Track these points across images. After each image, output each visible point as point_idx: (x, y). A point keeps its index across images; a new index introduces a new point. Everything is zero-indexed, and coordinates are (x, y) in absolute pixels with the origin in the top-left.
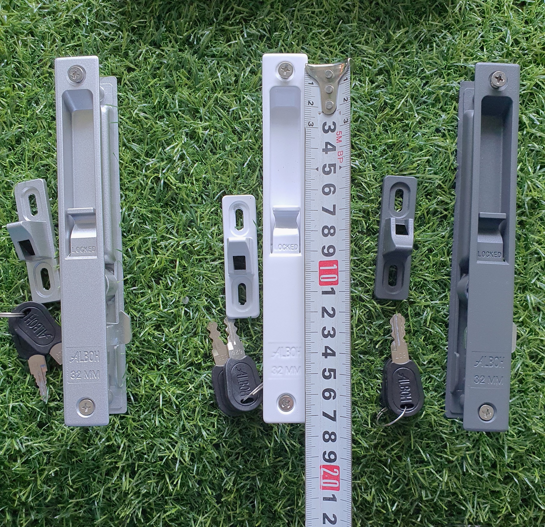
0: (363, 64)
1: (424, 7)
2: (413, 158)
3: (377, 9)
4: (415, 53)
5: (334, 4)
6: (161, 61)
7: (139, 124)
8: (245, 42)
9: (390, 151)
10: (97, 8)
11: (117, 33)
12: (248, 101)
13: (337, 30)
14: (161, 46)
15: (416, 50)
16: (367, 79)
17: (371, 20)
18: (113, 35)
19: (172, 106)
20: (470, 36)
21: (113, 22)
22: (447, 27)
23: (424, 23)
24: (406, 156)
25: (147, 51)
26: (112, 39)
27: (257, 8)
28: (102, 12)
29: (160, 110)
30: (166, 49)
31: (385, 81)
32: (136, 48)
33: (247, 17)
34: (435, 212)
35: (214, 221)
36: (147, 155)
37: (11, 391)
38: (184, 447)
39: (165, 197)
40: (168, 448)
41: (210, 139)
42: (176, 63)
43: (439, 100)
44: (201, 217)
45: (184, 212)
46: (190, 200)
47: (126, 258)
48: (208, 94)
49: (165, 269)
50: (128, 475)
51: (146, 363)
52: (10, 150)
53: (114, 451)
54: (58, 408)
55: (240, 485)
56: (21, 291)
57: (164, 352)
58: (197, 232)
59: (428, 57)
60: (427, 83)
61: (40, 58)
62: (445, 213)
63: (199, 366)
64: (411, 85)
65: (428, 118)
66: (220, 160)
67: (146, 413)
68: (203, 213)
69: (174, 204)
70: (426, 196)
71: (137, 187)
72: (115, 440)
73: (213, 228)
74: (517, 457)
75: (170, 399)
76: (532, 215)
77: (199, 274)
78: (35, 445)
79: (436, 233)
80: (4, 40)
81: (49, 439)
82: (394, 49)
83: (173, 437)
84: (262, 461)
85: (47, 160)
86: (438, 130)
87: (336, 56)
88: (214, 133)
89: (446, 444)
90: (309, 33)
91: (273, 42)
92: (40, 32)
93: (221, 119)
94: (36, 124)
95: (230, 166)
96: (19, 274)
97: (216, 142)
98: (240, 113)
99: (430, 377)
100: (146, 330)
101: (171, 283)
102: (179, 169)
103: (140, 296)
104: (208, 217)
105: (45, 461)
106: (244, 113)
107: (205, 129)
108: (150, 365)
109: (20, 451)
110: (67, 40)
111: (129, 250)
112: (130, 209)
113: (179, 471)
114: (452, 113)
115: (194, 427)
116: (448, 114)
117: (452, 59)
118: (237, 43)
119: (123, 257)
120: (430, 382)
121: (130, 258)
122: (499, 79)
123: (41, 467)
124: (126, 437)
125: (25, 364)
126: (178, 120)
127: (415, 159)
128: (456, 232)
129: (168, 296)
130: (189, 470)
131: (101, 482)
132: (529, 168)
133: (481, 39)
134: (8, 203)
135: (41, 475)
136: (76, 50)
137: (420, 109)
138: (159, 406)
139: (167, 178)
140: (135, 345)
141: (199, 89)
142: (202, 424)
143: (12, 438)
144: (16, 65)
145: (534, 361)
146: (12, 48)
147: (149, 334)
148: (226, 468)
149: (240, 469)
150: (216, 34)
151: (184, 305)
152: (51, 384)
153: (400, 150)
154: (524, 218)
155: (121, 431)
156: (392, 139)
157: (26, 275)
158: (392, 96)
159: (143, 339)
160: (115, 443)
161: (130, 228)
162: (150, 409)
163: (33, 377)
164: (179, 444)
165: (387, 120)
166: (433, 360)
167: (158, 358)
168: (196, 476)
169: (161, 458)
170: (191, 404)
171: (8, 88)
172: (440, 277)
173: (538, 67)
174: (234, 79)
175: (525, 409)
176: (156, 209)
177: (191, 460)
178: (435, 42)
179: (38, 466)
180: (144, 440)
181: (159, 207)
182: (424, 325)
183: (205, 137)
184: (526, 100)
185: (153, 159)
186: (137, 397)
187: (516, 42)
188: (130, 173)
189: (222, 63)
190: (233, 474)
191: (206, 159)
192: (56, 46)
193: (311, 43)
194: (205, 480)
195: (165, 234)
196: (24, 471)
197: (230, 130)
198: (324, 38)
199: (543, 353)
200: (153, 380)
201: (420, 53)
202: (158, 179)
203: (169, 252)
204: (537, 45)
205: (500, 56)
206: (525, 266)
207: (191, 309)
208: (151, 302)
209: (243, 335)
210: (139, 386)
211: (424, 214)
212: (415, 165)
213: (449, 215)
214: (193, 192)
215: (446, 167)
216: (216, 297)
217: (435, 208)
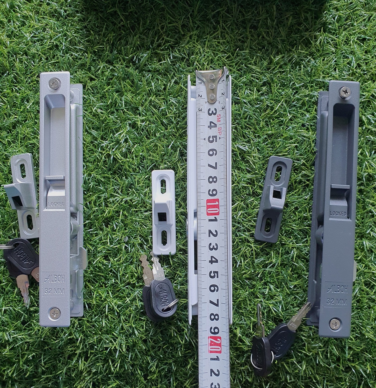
0: (252, 78)
1: (296, 41)
2: (286, 144)
3: (263, 41)
4: (288, 72)
5: (233, 37)
6: (113, 74)
7: (97, 117)
8: (171, 62)
9: (270, 139)
10: (70, 37)
11: (84, 54)
12: (172, 102)
13: (235, 55)
14: (114, 64)
15: (290, 69)
16: (255, 89)
17: (259, 48)
18: (81, 56)
19: (120, 105)
20: (327, 61)
21: (81, 47)
22: (311, 54)
23: (295, 51)
24: (281, 143)
25: (104, 67)
26: (80, 59)
27: (180, 39)
28: (74, 40)
29: (112, 107)
30: (117, 66)
31: (267, 90)
32: (97, 64)
33: (174, 45)
34: (300, 182)
35: (147, 184)
36: (102, 138)
37: (4, 299)
38: (122, 341)
39: (114, 167)
40: (111, 342)
41: (146, 128)
42: (123, 76)
43: (305, 104)
44: (138, 182)
45: (126, 178)
46: (131, 170)
47: (86, 209)
48: (145, 97)
49: (112, 217)
50: (83, 359)
51: (97, 282)
52: (8, 133)
53: (74, 342)
54: (37, 311)
55: (161, 368)
56: (13, 230)
57: (110, 275)
58: (135, 192)
59: (298, 75)
60: (297, 92)
61: (31, 71)
62: (308, 183)
63: (134, 286)
64: (285, 93)
65: (297, 117)
66: (152, 143)
67: (97, 317)
68: (140, 179)
69: (120, 172)
70: (294, 170)
71: (95, 160)
72: (75, 335)
73: (146, 190)
74: (354, 354)
75: (113, 308)
76: (368, 185)
77: (136, 221)
78: (19, 337)
79: (301, 196)
80: (7, 58)
81: (29, 333)
82: (274, 69)
83: (115, 334)
84: (177, 352)
85: (34, 140)
86: (303, 125)
87: (234, 73)
88: (148, 124)
89: (305, 344)
90: (215, 56)
91: (191, 62)
92: (32, 53)
93: (153, 115)
94: (26, 115)
95: (159, 148)
96: (12, 218)
97: (150, 131)
98: (167, 111)
99: (295, 297)
100: (98, 259)
101: (116, 227)
102: (124, 148)
103: (94, 235)
104: (143, 182)
105: (26, 348)
106: (170, 111)
107: (143, 121)
108: (100, 284)
109: (8, 341)
110: (49, 59)
111: (88, 203)
112: (90, 175)
113: (119, 357)
114: (314, 113)
115: (129, 328)
116: (311, 114)
117: (314, 76)
118: (166, 63)
119: (84, 208)
120: (295, 300)
121: (89, 209)
122: (346, 92)
123: (23, 352)
124: (82, 332)
125: (15, 280)
126: (124, 115)
127: (287, 145)
128: (315, 196)
129: (113, 236)
130: (126, 357)
131: (64, 364)
132: (367, 153)
133: (335, 63)
134: (6, 169)
135: (22, 358)
136: (55, 65)
137: (291, 111)
138: (106, 312)
139: (115, 154)
140: (90, 270)
141: (139, 94)
142: (135, 326)
143: (4, 332)
144: (15, 75)
145: (367, 288)
146: (12, 64)
147: (100, 262)
148: (152, 357)
149: (161, 357)
150: (152, 56)
151: (124, 242)
152: (32, 295)
153: (277, 139)
154: (362, 187)
155: (79, 329)
156: (271, 130)
157: (17, 219)
158: (272, 101)
159: (95, 265)
160: (74, 337)
161: (89, 188)
162: (100, 314)
163: (19, 290)
164: (119, 339)
165: (268, 117)
166: (297, 285)
167: (106, 278)
168: (130, 362)
169: (107, 349)
170: (127, 311)
171: (9, 91)
172: (303, 227)
173: (373, 83)
174: (163, 87)
175: (361, 321)
176: (108, 176)
177: (127, 350)
178: (303, 64)
179: (21, 352)
180: (95, 336)
181: (109, 174)
182: (291, 261)
183: (142, 127)
184: (365, 105)
185: (106, 141)
186: (90, 305)
187: (359, 66)
188: (90, 151)
189: (155, 76)
190: (156, 360)
191: (143, 142)
192: (42, 63)
193: (217, 63)
194: (137, 364)
195: (113, 193)
196: (11, 355)
197: (160, 122)
198: (226, 60)
199: (374, 282)
200: (101, 294)
201: (292, 72)
202: (109, 156)
203: (115, 205)
204: (373, 68)
205: (348, 75)
206: (362, 221)
207: (129, 245)
208: (102, 240)
209: (165, 264)
210: (92, 298)
211: (292, 183)
212: (287, 149)
213: (310, 184)
214: (133, 165)
215: (308, 151)
216: (147, 237)
217: (300, 179)
